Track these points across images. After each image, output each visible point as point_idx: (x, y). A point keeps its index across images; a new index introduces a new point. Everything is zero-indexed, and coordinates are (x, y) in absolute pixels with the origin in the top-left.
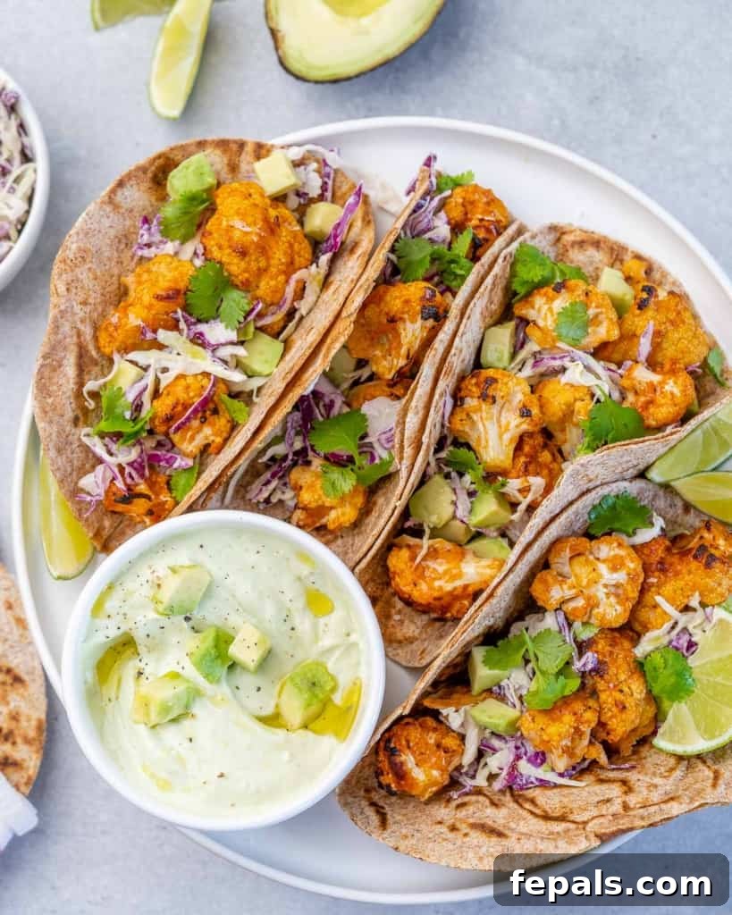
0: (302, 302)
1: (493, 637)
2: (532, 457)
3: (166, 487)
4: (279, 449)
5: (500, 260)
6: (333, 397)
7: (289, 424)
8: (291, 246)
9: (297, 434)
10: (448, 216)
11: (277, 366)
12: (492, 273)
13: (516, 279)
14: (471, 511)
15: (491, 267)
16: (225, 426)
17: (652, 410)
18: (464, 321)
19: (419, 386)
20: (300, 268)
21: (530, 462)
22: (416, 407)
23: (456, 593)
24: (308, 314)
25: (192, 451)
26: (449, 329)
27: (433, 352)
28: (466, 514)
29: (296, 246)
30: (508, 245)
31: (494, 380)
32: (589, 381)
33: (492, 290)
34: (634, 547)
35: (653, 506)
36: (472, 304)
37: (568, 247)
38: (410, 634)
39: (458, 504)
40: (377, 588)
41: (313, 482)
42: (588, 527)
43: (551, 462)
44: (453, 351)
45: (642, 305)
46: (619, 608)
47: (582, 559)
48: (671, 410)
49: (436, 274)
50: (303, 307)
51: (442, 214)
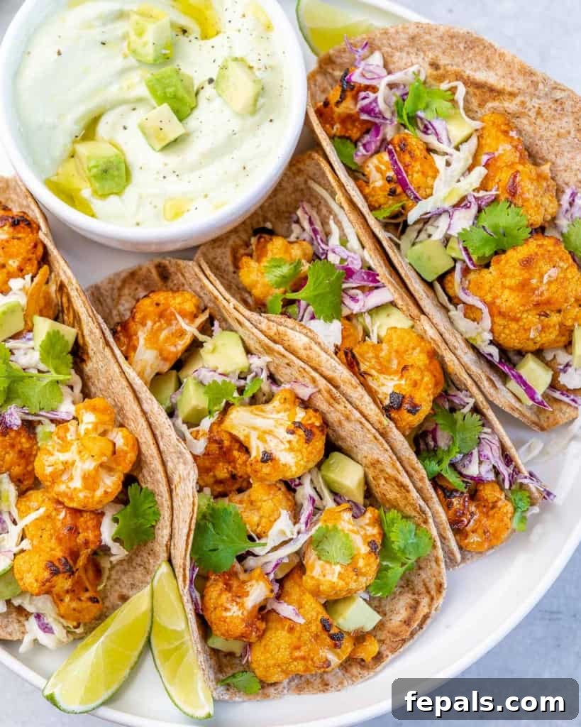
0: (461, 315)
1: (78, 354)
2: (225, 453)
3: (347, 135)
4: (334, 240)
5: (422, 503)
6: (361, 303)
7: (352, 254)
8: (517, 320)
9: (342, 260)
10: (489, 482)
11: (410, 264)
12: (411, 487)
13: (399, 515)
14: (201, 383)
15: (419, 490)
16: (376, 201)
17: (221, 585)
18: (374, 431)
19: (329, 357)
20: (493, 322)
21: (221, 448)
22: (311, 349)
23: (135, 337)
24: (449, 318)
25: (368, 167)
26: (371, 410)
27: (354, 383)
28: (201, 377)
29: (514, 326)
30: (437, 525)
31: (308, 441)
32: (272, 539)
33: (397, 481)
34: (103, 514)
35: (140, 565)
36: (386, 446)
37: (416, 597)
38: (123, 301)
39: (212, 373)
40: (175, 285)
41: (291, 254)
42: (139, 484)
43: (215, 476)
44: (349, 406)
45: (326, 626)
46: (49, 470)
47: (109, 453)
48: (212, 601)
49: (436, 445)
50: (457, 313)
51: (491, 476)
